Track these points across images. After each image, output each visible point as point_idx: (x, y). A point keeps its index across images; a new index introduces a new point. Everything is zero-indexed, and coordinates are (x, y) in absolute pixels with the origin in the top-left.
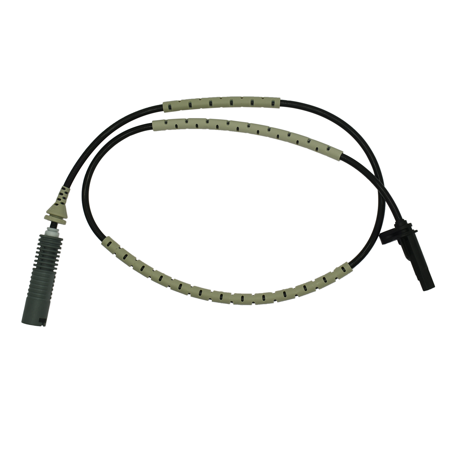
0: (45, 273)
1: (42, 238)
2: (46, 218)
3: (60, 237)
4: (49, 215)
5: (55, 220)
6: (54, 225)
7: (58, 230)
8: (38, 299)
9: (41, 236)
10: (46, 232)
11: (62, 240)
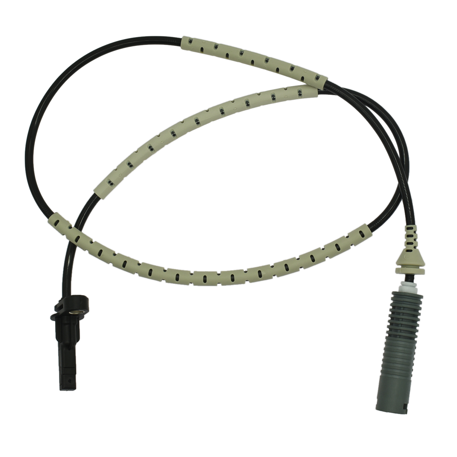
0: (403, 343)
1: (395, 296)
2: (398, 271)
3: (419, 293)
4: (400, 267)
5: (410, 271)
6: (410, 278)
7: (416, 285)
8: (397, 377)
9: (394, 293)
10: (400, 287)
11: (421, 297)
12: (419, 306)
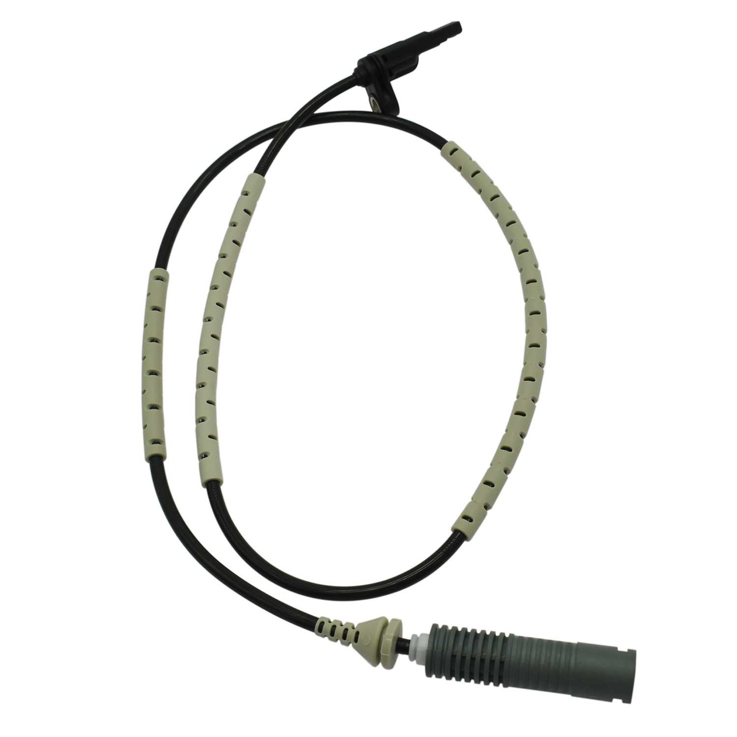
3: (428, 631)
6: (402, 646)
10: (418, 663)
12: (451, 630)
